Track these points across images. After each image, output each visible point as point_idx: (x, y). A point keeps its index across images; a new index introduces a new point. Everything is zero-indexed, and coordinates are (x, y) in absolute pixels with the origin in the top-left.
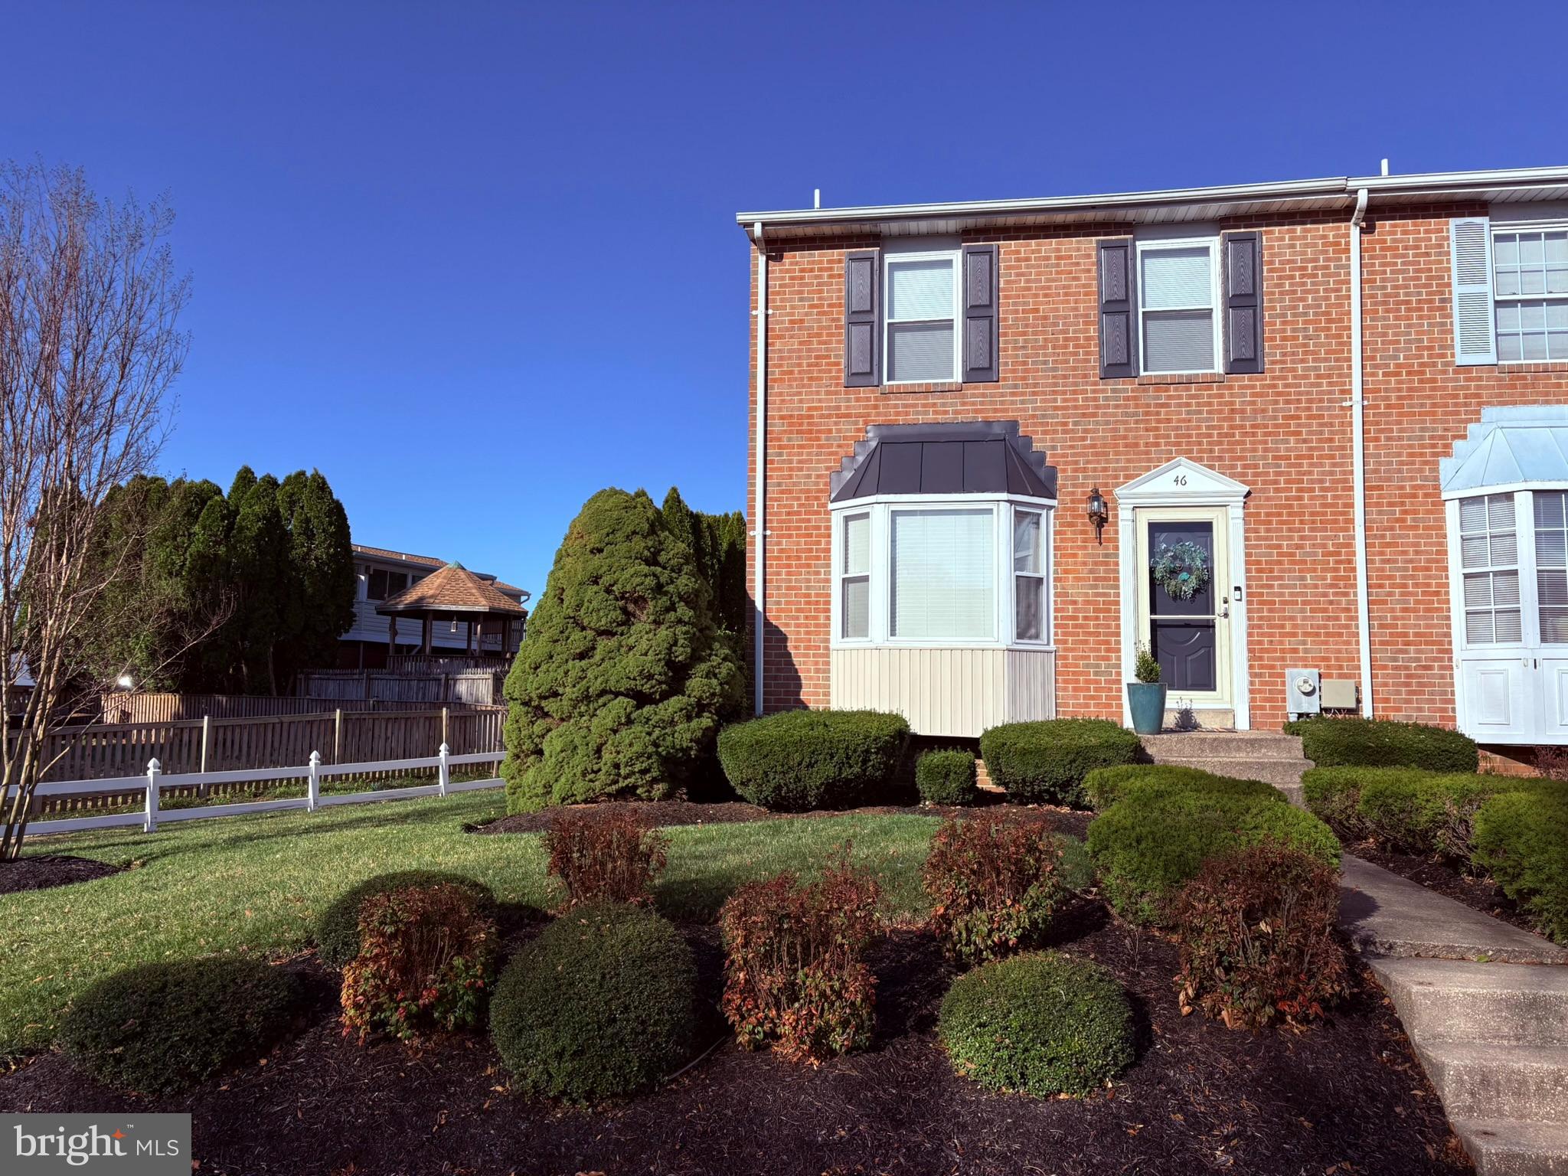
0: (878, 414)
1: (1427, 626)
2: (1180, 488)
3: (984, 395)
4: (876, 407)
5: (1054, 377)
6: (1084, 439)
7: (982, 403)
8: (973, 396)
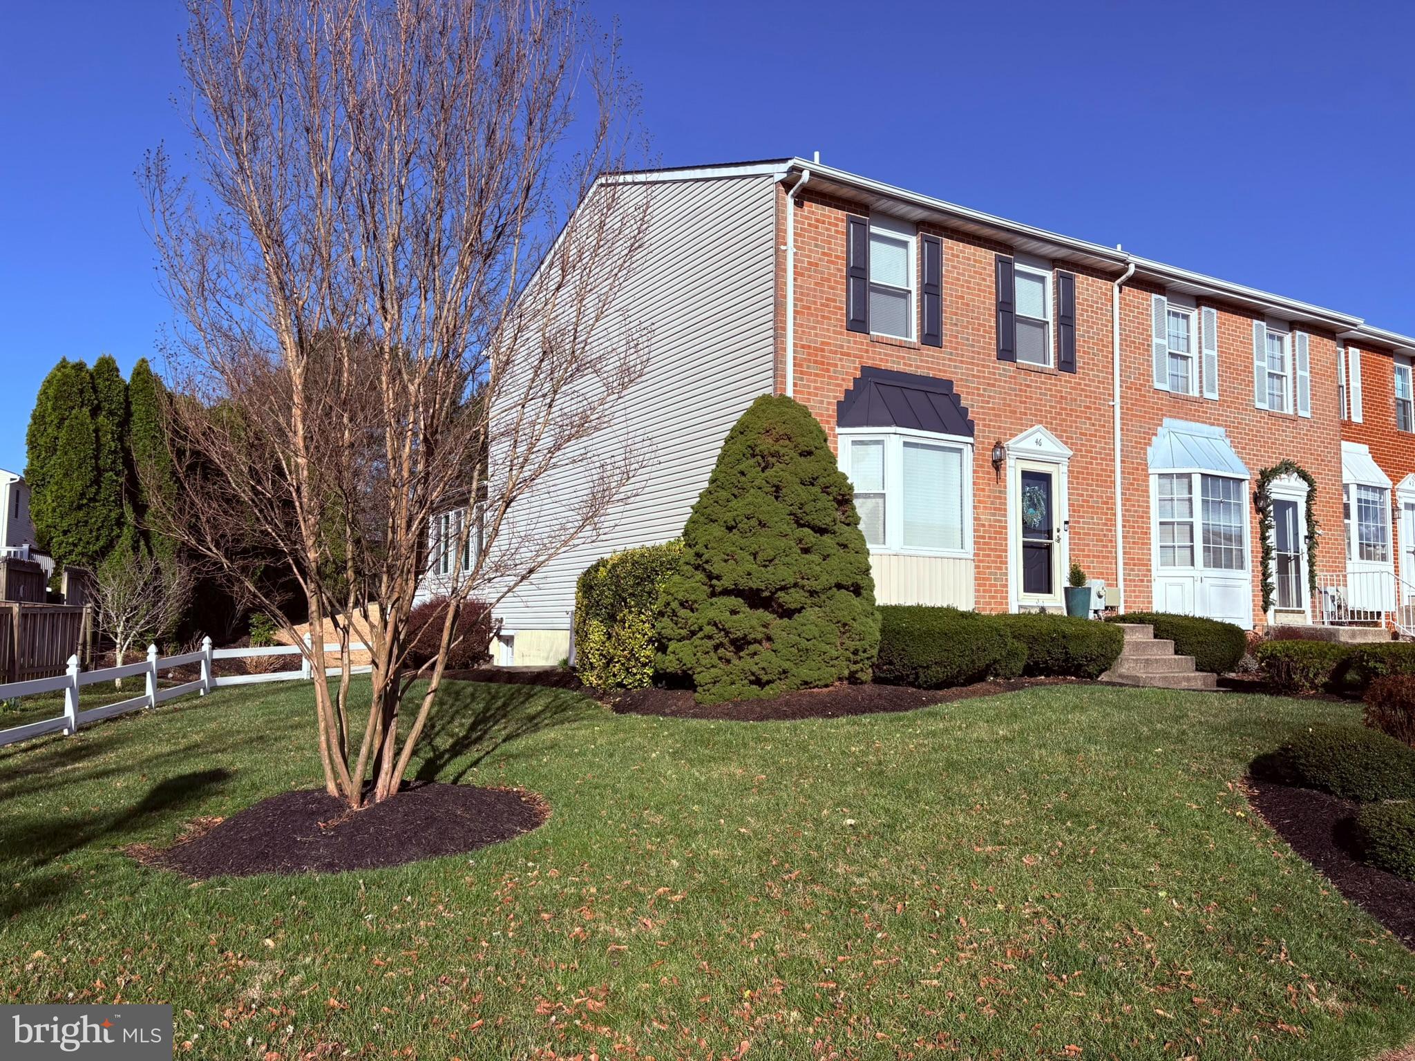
0: (869, 358)
1: (1143, 554)
2: (1037, 448)
3: (933, 357)
4: (867, 351)
5: (973, 352)
6: (988, 402)
7: (932, 363)
8: (927, 356)
